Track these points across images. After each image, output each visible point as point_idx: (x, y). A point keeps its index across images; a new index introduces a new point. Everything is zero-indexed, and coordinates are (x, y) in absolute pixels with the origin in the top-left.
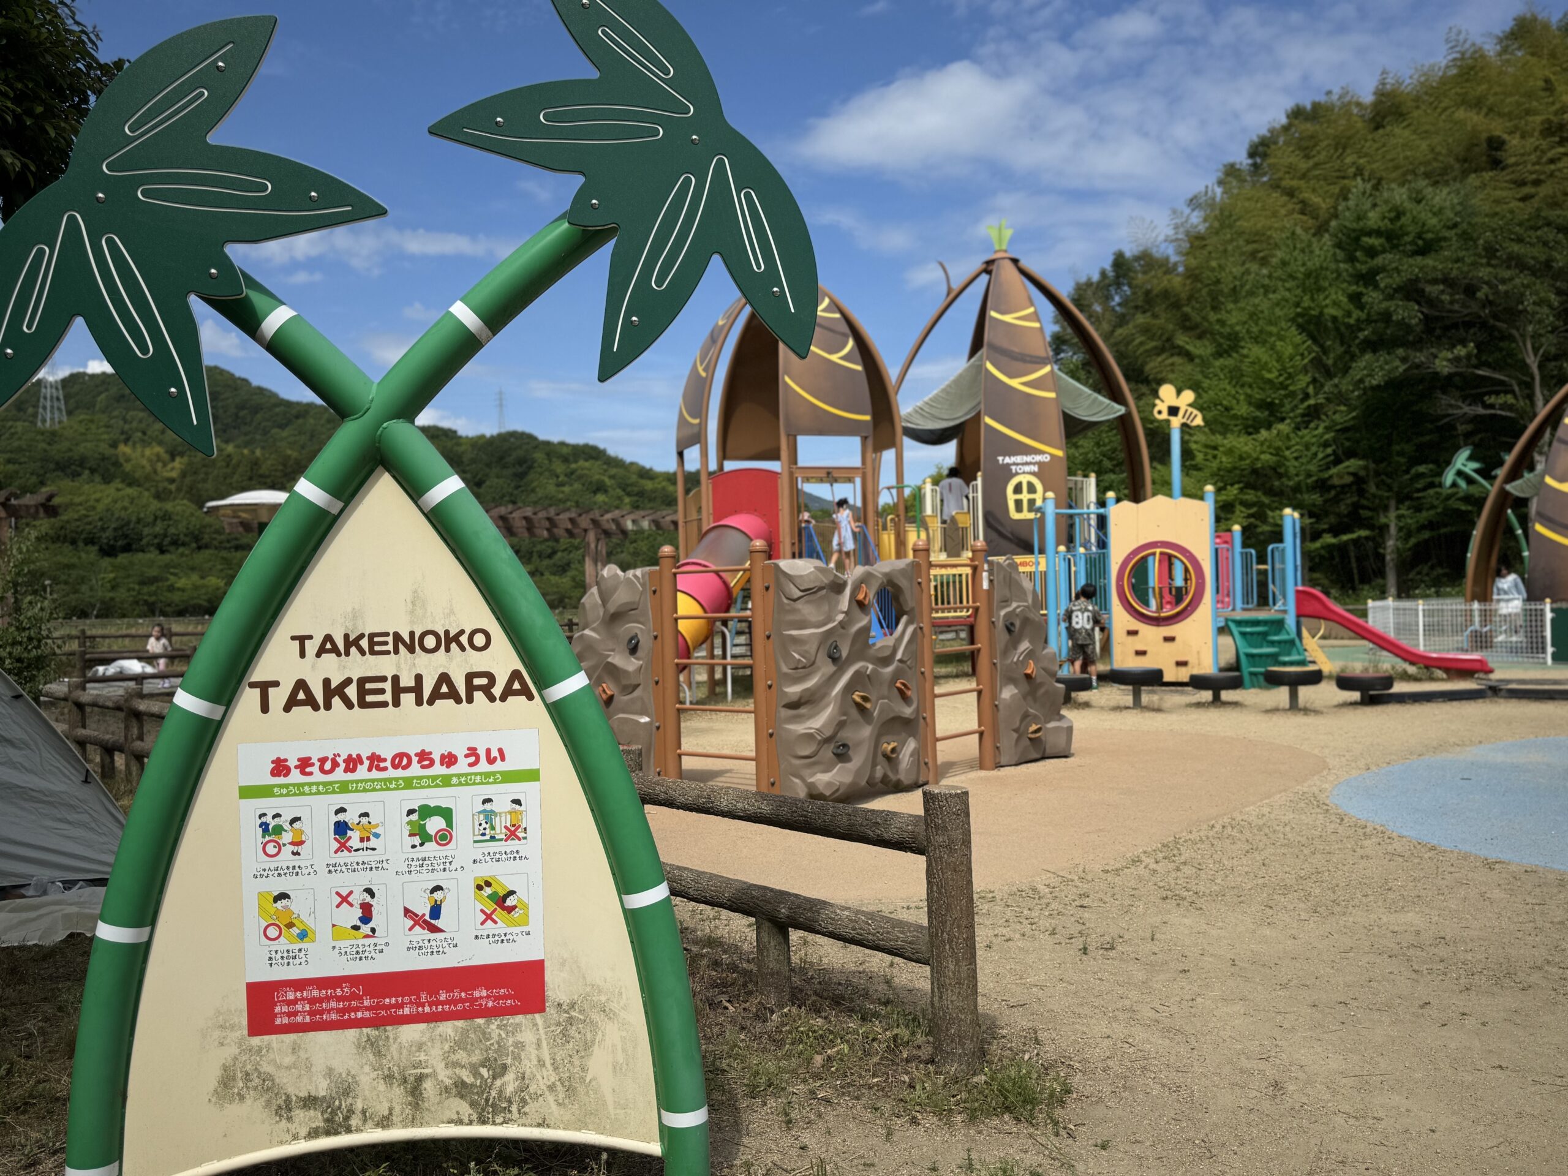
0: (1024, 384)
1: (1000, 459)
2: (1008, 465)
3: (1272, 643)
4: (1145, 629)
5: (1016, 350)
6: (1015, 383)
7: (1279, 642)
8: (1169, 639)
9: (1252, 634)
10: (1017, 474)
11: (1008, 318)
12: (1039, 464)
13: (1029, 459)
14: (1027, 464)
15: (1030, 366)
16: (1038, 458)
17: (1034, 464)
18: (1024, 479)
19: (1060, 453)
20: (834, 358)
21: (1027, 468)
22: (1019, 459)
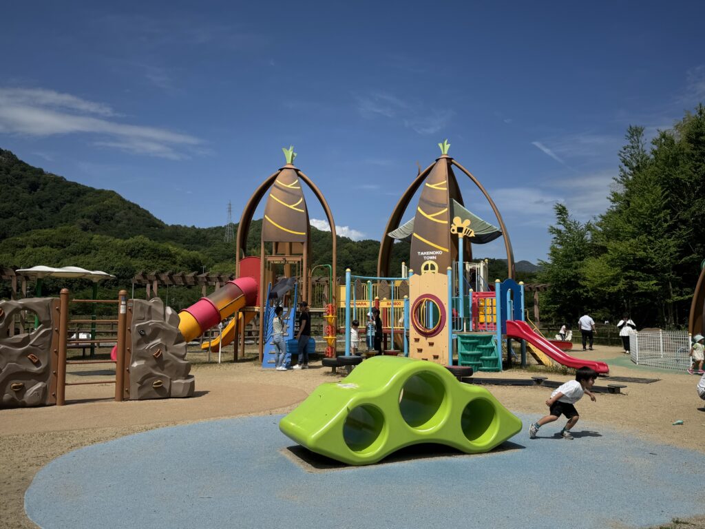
0: (433, 217)
1: (419, 253)
2: (423, 256)
3: (479, 349)
4: (422, 338)
5: (433, 201)
6: (429, 217)
7: (483, 349)
8: (431, 344)
9: (467, 343)
10: (426, 260)
11: (433, 186)
12: (437, 255)
13: (432, 253)
14: (431, 255)
15: (439, 209)
16: (437, 253)
17: (434, 255)
18: (429, 263)
19: (447, 250)
20: (291, 207)
21: (431, 258)
22: (428, 253)
